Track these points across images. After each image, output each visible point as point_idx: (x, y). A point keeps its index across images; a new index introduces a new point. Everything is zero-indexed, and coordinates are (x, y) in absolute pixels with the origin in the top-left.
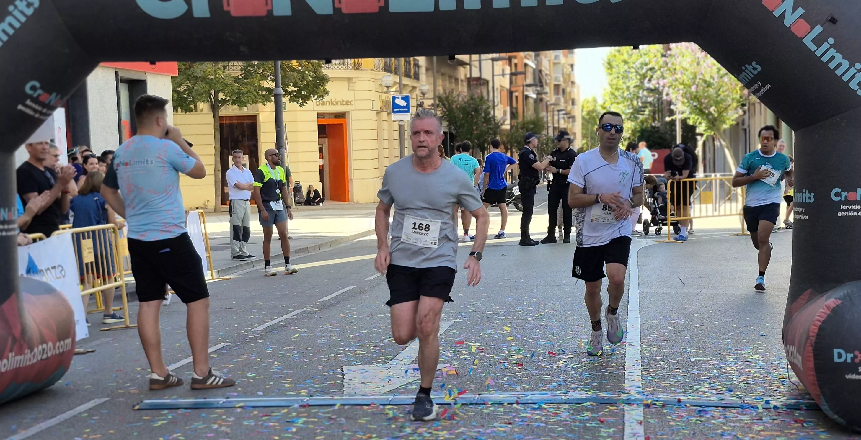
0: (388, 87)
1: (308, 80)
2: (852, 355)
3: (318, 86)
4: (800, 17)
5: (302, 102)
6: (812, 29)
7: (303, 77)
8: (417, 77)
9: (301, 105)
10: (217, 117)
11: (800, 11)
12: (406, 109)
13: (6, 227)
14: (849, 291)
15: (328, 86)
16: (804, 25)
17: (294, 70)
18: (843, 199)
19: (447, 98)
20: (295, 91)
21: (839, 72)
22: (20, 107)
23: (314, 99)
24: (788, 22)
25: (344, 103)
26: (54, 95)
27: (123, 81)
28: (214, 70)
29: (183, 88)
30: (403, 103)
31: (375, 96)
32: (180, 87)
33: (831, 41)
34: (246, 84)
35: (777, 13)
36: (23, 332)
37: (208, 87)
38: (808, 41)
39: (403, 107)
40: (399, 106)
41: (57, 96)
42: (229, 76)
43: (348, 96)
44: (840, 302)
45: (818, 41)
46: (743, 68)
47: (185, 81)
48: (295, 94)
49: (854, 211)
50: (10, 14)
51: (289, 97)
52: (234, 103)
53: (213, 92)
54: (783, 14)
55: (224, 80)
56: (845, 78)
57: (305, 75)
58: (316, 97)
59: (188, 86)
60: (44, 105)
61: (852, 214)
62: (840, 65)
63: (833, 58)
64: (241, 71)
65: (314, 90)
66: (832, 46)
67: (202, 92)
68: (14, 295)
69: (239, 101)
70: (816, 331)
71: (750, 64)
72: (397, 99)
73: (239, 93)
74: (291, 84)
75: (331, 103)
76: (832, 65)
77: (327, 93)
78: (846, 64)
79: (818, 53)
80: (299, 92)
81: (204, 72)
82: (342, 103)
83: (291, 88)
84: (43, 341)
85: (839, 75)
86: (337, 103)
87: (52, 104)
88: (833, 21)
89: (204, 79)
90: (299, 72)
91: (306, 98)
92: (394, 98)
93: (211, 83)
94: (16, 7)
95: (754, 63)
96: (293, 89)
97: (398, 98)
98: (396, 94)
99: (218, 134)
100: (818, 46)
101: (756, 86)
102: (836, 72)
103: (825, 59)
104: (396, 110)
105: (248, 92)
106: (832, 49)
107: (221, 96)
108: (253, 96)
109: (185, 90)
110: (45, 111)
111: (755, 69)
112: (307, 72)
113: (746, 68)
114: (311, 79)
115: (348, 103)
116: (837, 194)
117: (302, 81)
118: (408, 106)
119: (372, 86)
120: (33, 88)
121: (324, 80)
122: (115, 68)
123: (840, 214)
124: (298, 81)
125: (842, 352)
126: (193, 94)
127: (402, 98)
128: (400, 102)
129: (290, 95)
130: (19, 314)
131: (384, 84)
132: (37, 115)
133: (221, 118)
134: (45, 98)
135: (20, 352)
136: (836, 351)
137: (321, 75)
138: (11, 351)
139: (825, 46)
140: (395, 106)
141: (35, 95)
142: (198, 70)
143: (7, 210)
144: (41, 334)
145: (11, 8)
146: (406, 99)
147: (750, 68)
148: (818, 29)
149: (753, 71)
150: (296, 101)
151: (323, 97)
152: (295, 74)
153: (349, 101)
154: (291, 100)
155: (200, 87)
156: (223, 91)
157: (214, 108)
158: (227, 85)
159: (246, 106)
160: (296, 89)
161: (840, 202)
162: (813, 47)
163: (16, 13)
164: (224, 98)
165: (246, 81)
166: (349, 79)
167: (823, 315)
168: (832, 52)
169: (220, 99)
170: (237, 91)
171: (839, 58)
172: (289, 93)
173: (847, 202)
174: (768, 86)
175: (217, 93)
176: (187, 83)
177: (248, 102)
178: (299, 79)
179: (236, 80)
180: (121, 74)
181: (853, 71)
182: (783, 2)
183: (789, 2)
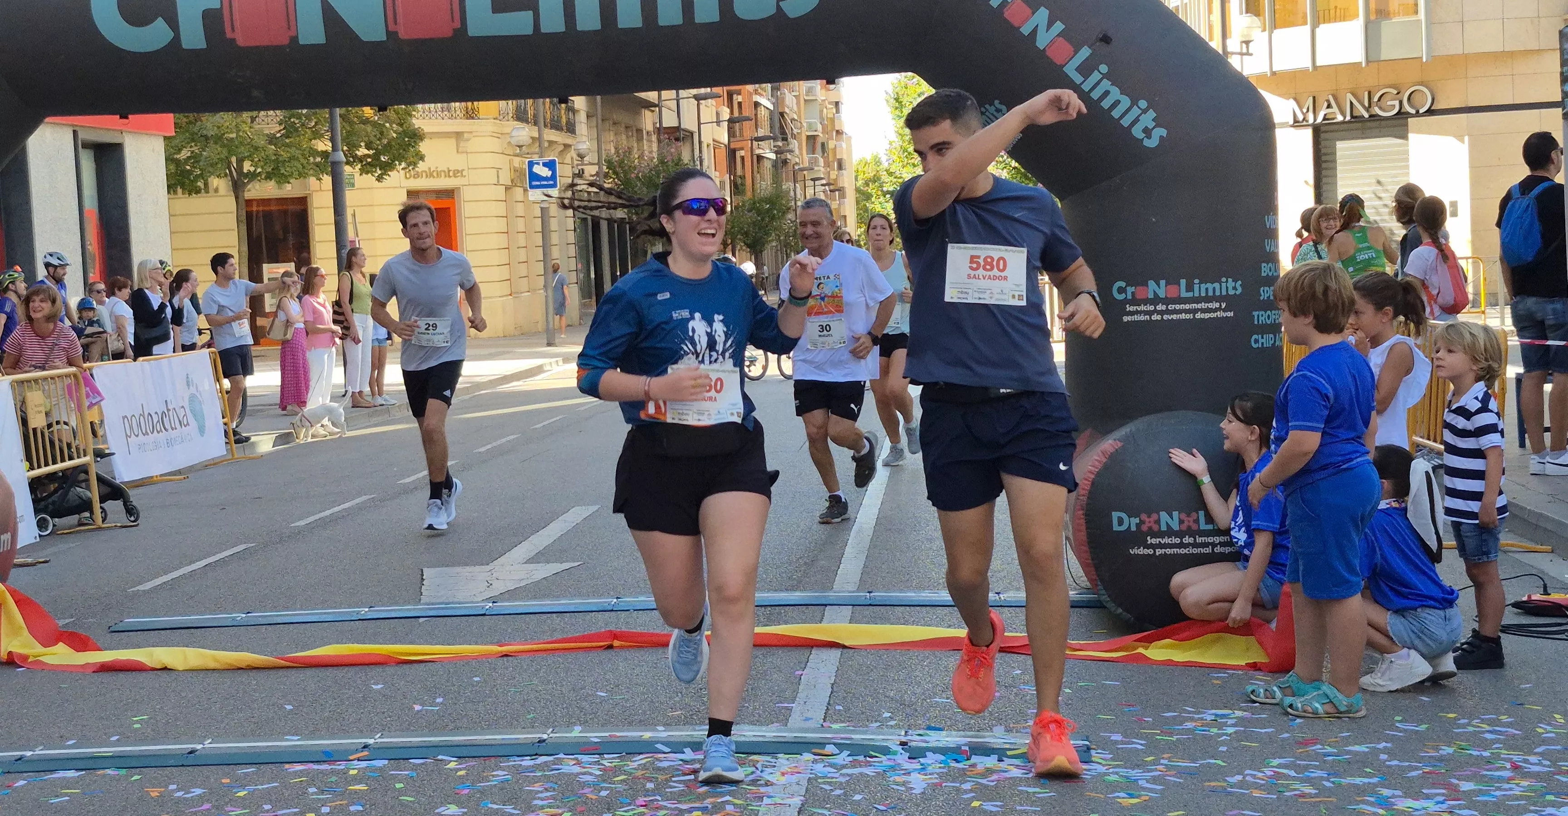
0: (520, 147)
1: (390, 137)
2: (1137, 520)
3: (406, 147)
4: (1058, 35)
5: (382, 174)
6: (1076, 52)
7: (382, 133)
8: (571, 129)
9: (379, 179)
10: (241, 200)
11: (1059, 26)
12: (552, 182)
14: (1134, 429)
15: (424, 147)
16: (1068, 48)
17: (366, 121)
18: (1129, 297)
19: (621, 162)
20: (368, 156)
21: (1116, 114)
23: (400, 168)
24: (1042, 42)
25: (451, 174)
27: (86, 145)
28: (234, 124)
29: (184, 154)
30: (545, 172)
31: (502, 162)
32: (180, 150)
33: (1104, 68)
34: (288, 145)
35: (1026, 30)
37: (225, 153)
38: (1071, 71)
39: (546, 179)
40: (538, 177)
42: (260, 133)
43: (457, 162)
44: (1120, 444)
45: (1086, 70)
47: (188, 143)
48: (369, 160)
49: (1146, 313)
51: (359, 166)
52: (269, 177)
53: (234, 159)
54: (1035, 31)
55: (252, 140)
56: (1126, 122)
57: (384, 130)
58: (403, 165)
59: (192, 152)
61: (1142, 318)
62: (1117, 103)
63: (1107, 93)
64: (280, 124)
65: (400, 154)
66: (1105, 76)
67: (216, 160)
69: (276, 174)
70: (1088, 488)
71: (992, 104)
72: (536, 166)
73: (277, 161)
74: (363, 144)
75: (430, 174)
76: (1106, 104)
77: (422, 158)
78: (1126, 102)
79: (1086, 88)
80: (376, 157)
81: (219, 127)
82: (447, 174)
83: (362, 151)
85: (1117, 117)
86: (439, 175)
88: (1106, 39)
89: (218, 139)
90: (375, 124)
91: (387, 167)
92: (531, 164)
93: (230, 147)
95: (996, 102)
96: (366, 152)
97: (538, 164)
98: (535, 158)
99: (244, 228)
100: (1086, 77)
102: (1112, 114)
103: (1095, 96)
104: (534, 183)
105: (291, 159)
106: (1104, 80)
107: (247, 166)
108: (300, 166)
109: (189, 158)
111: (1000, 110)
112: (387, 125)
113: (987, 110)
114: (395, 135)
115: (457, 173)
116: (1121, 290)
117: (379, 139)
118: (553, 177)
119: (494, 144)
121: (416, 136)
122: (73, 125)
123: (1126, 319)
124: (372, 138)
125: (1124, 515)
126: (201, 163)
127: (545, 165)
128: (542, 171)
129: (361, 162)
131: (514, 141)
133: (249, 202)
136: (1115, 515)
137: (412, 128)
139: (1095, 76)
140: (534, 177)
142: (209, 125)
146: (551, 165)
147: (993, 109)
148: (1085, 52)
149: (997, 113)
150: (372, 172)
151: (415, 164)
152: (369, 128)
153: (458, 171)
154: (363, 171)
155: (212, 152)
156: (250, 157)
157: (237, 187)
158: (256, 149)
159: (289, 183)
160: (371, 152)
161: (1126, 301)
162: (1077, 79)
164: (252, 169)
165: (287, 141)
166: (458, 135)
167: (1097, 463)
168: (1106, 84)
169: (245, 171)
170: (274, 157)
171: (1115, 93)
172: (360, 160)
173: (1135, 301)
175: (240, 161)
176: (191, 147)
177: (291, 175)
178: (375, 136)
179: (272, 139)
180: (82, 135)
181: (1135, 112)
182: (1033, 13)
183: (1043, 14)
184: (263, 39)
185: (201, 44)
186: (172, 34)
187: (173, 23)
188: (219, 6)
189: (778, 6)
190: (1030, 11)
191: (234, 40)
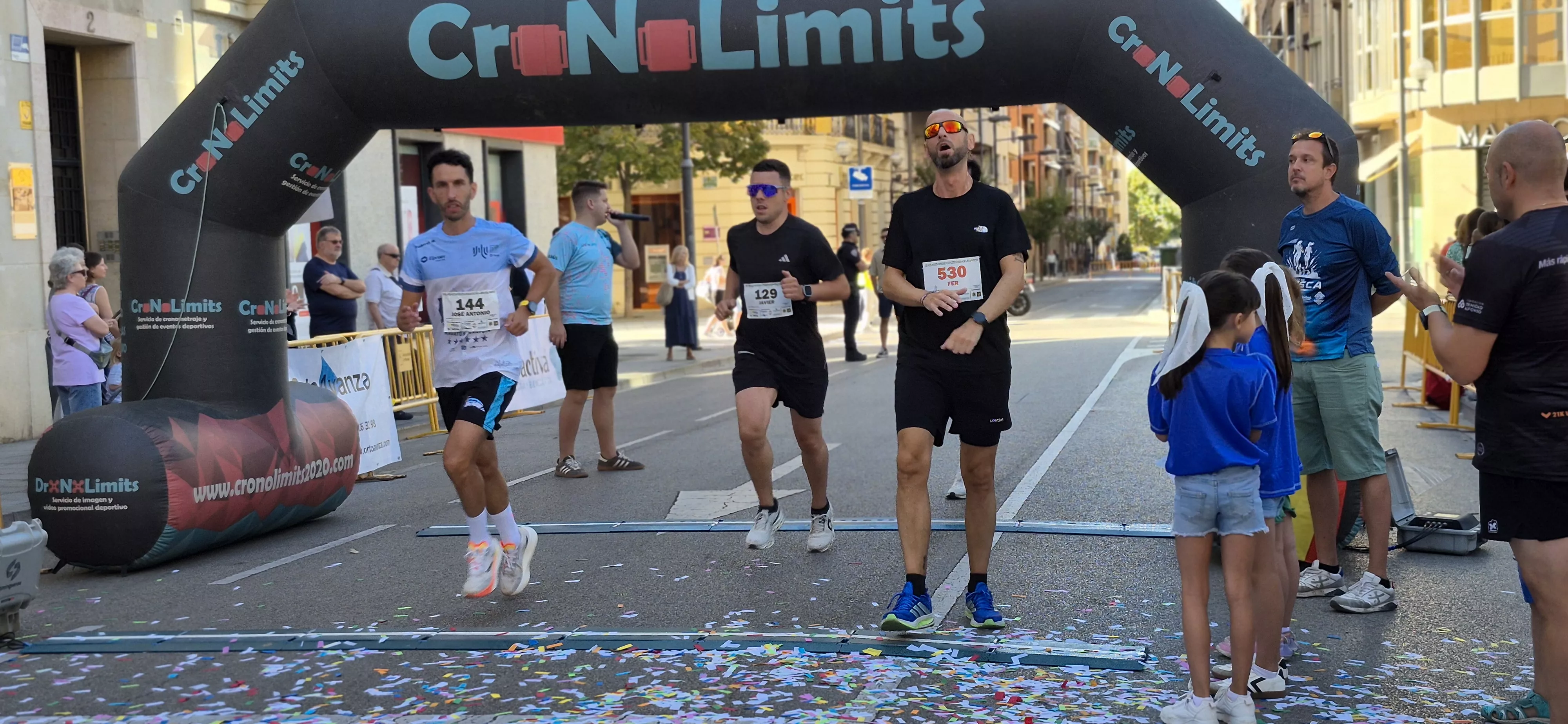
0: (845, 156)
1: (744, 147)
4: (1177, 74)
5: (735, 176)
6: (1191, 87)
7: (736, 145)
8: (890, 143)
9: (735, 180)
10: (628, 195)
11: (1178, 67)
12: (867, 186)
13: (271, 322)
16: (1185, 84)
17: (725, 135)
20: (727, 163)
21: (1223, 138)
22: (285, 183)
24: (1163, 80)
26: (324, 168)
27: (492, 152)
28: (623, 136)
29: (584, 160)
30: (863, 177)
31: (832, 168)
32: (580, 157)
33: (1214, 101)
34: (664, 154)
35: (1150, 70)
36: (292, 444)
37: (616, 158)
38: (1187, 102)
39: (863, 182)
40: (858, 181)
41: (327, 170)
42: (643, 144)
45: (1199, 102)
46: (1116, 133)
48: (728, 166)
50: (272, 76)
51: (721, 170)
52: (649, 178)
53: (623, 164)
54: (1157, 71)
55: (637, 149)
56: (1231, 145)
57: (740, 142)
59: (590, 158)
60: (312, 181)
63: (1216, 122)
64: (659, 136)
66: (1215, 107)
67: (607, 164)
68: (281, 403)
69: (653, 175)
71: (1123, 129)
72: (855, 172)
73: (655, 166)
78: (1231, 128)
79: (1199, 116)
80: (733, 164)
81: (611, 138)
83: (722, 159)
84: (317, 457)
85: (1224, 141)
87: (322, 179)
88: (1216, 78)
89: (610, 148)
90: (732, 138)
91: (741, 172)
92: (851, 171)
93: (620, 154)
94: (278, 68)
95: (1127, 128)
97: (857, 170)
98: (856, 166)
100: (1199, 107)
101: (1132, 154)
102: (1220, 138)
103: (1207, 123)
104: (854, 186)
105: (665, 164)
106: (1215, 111)
107: (633, 170)
108: (672, 170)
109: (588, 163)
110: (314, 187)
111: (1129, 134)
112: (742, 139)
113: (1120, 132)
114: (747, 147)
117: (735, 150)
118: (869, 181)
119: (829, 155)
120: (299, 161)
121: (764, 148)
122: (483, 135)
124: (729, 149)
127: (862, 171)
128: (860, 176)
129: (722, 167)
130: (289, 423)
131: (840, 152)
132: (305, 192)
133: (636, 198)
134: (314, 172)
135: (288, 468)
137: (760, 140)
138: (277, 467)
139: (1207, 107)
140: (853, 180)
141: (302, 170)
143: (272, 302)
144: (315, 448)
145: (272, 69)
146: (867, 171)
147: (1123, 133)
148: (1199, 88)
149: (1126, 137)
150: (729, 175)
152: (726, 141)
154: (723, 174)
155: (607, 158)
156: (635, 162)
157: (625, 186)
158: (639, 156)
160: (730, 160)
162: (1192, 109)
163: (278, 75)
164: (637, 172)
165: (664, 150)
166: (799, 147)
168: (1215, 114)
169: (631, 173)
170: (652, 163)
171: (1223, 121)
172: (722, 165)
174: (1145, 155)
175: (628, 166)
176: (590, 154)
177: (665, 177)
178: (732, 147)
179: (652, 149)
180: (490, 144)
181: (1239, 137)
182: (1157, 56)
183: (1165, 57)
184: (543, 71)
185: (495, 74)
186: (471, 66)
187: (472, 56)
188: (507, 44)
189: (950, 48)
190: (1152, 53)
191: (519, 71)
